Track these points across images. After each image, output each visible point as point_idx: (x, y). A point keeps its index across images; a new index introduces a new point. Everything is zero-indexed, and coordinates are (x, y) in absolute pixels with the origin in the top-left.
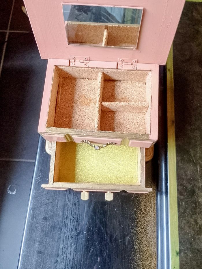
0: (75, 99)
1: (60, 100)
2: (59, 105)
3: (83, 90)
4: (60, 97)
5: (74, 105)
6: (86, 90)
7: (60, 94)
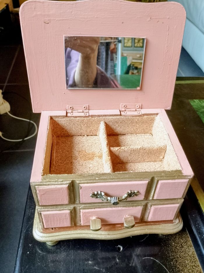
0: (74, 155)
1: (55, 157)
2: (54, 163)
3: (83, 146)
4: (54, 154)
5: (74, 161)
6: (87, 146)
7: (55, 152)
